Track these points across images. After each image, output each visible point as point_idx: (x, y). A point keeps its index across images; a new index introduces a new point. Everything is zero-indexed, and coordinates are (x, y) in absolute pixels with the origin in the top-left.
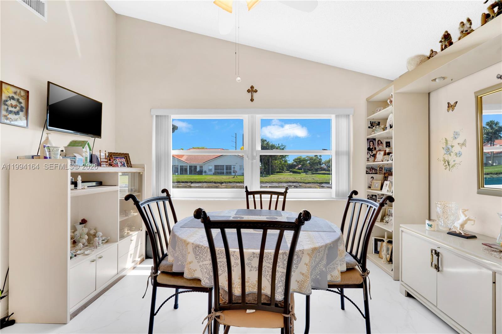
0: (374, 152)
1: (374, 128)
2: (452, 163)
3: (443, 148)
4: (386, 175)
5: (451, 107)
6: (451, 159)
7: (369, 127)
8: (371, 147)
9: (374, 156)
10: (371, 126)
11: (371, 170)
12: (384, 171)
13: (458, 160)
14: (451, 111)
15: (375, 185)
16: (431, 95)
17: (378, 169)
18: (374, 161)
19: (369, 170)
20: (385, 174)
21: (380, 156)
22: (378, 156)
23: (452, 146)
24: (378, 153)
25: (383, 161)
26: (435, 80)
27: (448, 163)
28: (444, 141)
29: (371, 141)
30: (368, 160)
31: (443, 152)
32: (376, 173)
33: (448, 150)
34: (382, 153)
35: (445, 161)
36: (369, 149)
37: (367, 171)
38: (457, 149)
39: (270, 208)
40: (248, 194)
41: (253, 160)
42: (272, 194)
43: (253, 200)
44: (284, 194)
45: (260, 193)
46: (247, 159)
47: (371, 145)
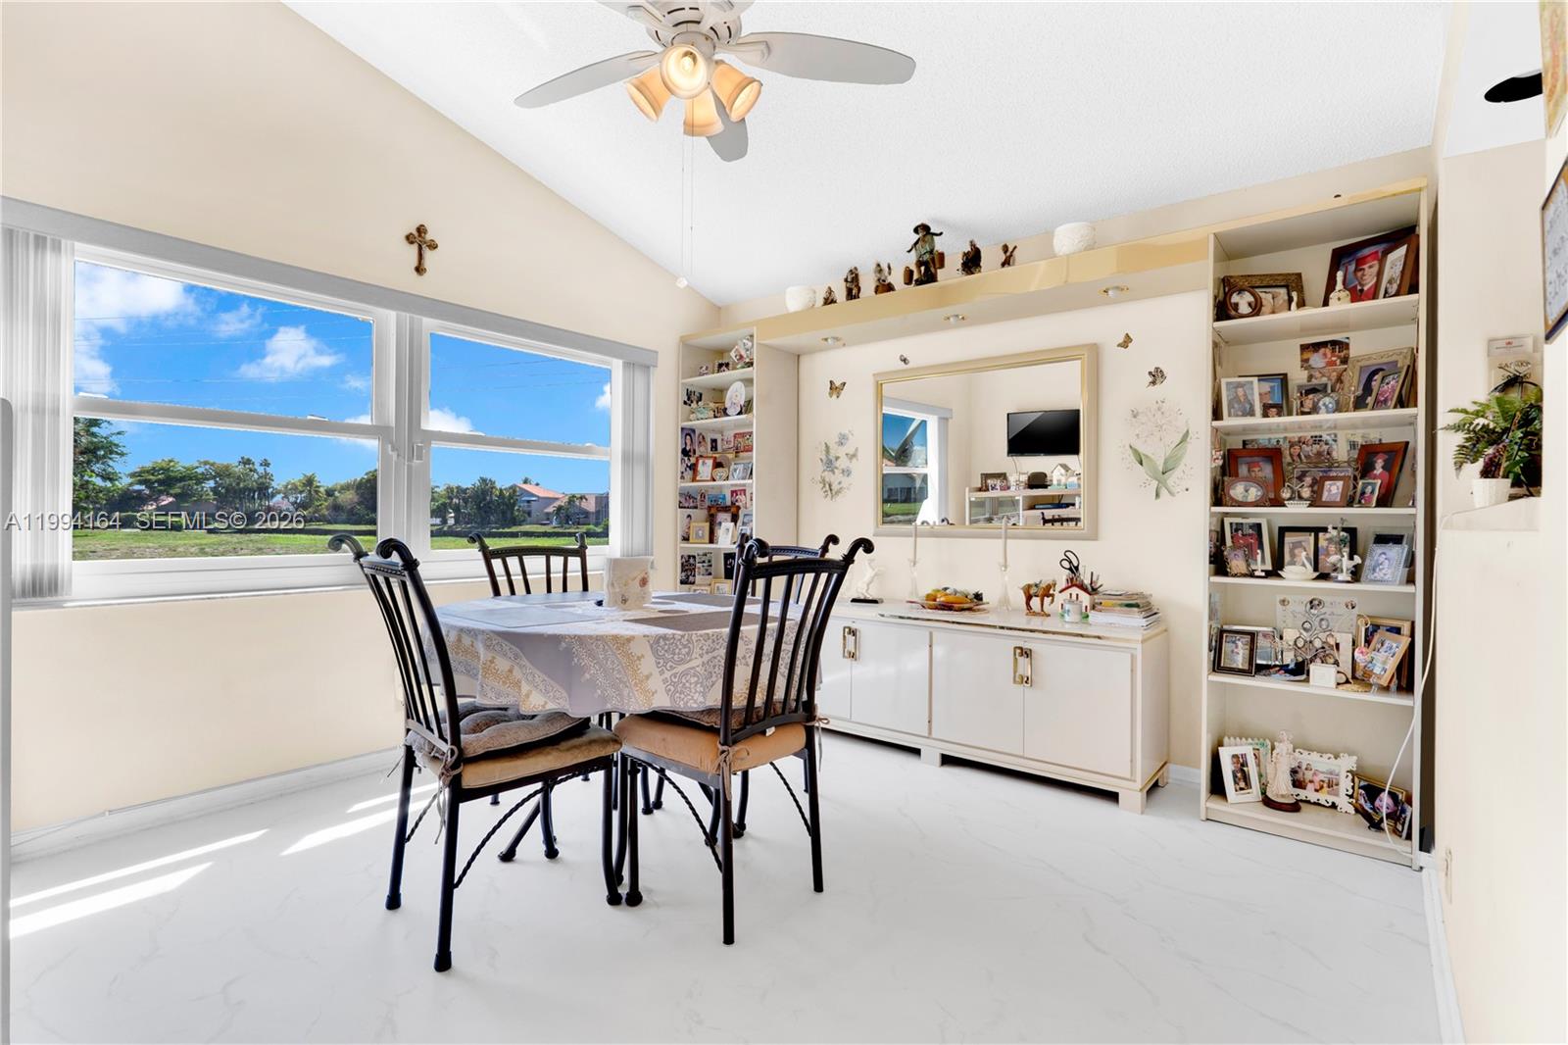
0: (693, 460)
1: (694, 405)
2: (835, 487)
3: (821, 460)
4: (713, 511)
5: (835, 389)
6: (835, 478)
7: (685, 403)
8: (688, 449)
9: (693, 468)
10: (689, 399)
11: (687, 500)
12: (707, 503)
13: (846, 481)
14: (834, 396)
15: (697, 534)
16: (801, 358)
17: (699, 498)
18: (694, 480)
19: (683, 500)
20: (709, 508)
21: (705, 468)
22: (700, 468)
23: (837, 458)
24: (701, 461)
25: (714, 480)
26: (826, 340)
27: (830, 485)
28: (824, 448)
29: (688, 433)
30: (682, 477)
31: (820, 467)
32: (696, 507)
33: (830, 464)
34: (710, 462)
35: (823, 481)
36: (685, 452)
37: (680, 502)
38: (843, 463)
39: (549, 590)
40: (488, 556)
41: (410, 459)
42: (548, 552)
43: (503, 573)
44: (580, 553)
45: (520, 552)
46: (394, 455)
47: (688, 442)
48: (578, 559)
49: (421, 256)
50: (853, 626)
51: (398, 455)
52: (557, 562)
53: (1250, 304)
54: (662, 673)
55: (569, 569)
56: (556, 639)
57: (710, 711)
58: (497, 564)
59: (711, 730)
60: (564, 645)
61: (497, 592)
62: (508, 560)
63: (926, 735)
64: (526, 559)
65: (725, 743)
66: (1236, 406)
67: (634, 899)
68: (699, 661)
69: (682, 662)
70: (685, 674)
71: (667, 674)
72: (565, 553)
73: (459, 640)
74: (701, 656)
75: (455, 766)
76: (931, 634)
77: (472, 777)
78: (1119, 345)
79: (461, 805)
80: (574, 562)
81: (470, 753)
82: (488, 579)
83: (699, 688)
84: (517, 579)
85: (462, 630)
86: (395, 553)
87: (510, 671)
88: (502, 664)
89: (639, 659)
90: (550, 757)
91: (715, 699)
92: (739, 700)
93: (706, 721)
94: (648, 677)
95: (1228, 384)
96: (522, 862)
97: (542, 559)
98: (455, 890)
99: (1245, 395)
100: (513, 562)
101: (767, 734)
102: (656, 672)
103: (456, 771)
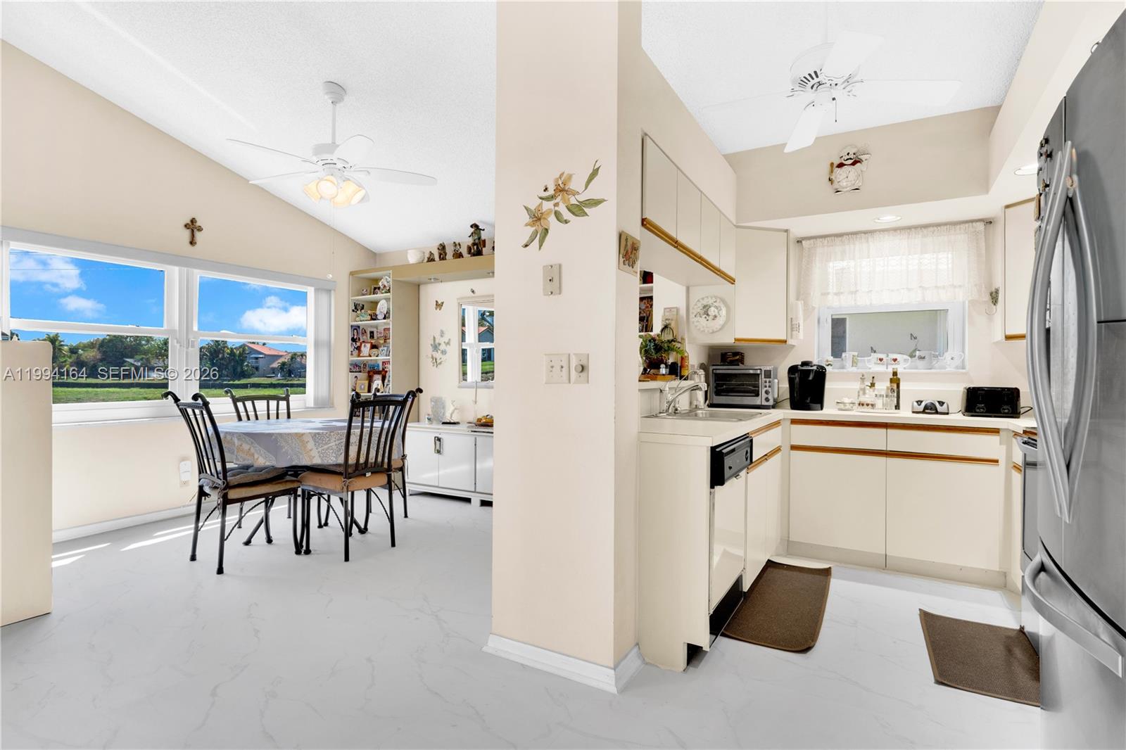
0: (358, 344)
1: (359, 312)
2: (438, 361)
3: (431, 345)
4: (371, 374)
5: (439, 305)
6: (438, 355)
7: (353, 311)
8: (355, 337)
9: (359, 349)
10: (356, 308)
11: (355, 367)
12: (368, 369)
13: (444, 357)
14: (438, 310)
15: (361, 387)
16: (421, 287)
17: (362, 366)
18: (359, 356)
19: (352, 368)
20: (369, 372)
21: (366, 349)
22: (363, 348)
23: (440, 344)
24: (363, 345)
25: (370, 356)
26: (431, 278)
27: (436, 359)
28: (432, 338)
29: (355, 328)
30: (352, 354)
31: (431, 348)
32: (360, 372)
33: (436, 347)
34: (368, 346)
35: (432, 358)
36: (353, 340)
37: (350, 369)
38: (442, 347)
39: (269, 418)
40: (235, 401)
41: (187, 348)
42: (268, 398)
43: (243, 409)
44: (287, 399)
45: (253, 399)
46: (178, 345)
47: (356, 334)
48: (285, 402)
49: (193, 235)
50: (440, 436)
51: (180, 346)
52: (273, 404)
54: (317, 449)
55: (280, 408)
56: (270, 435)
57: (339, 465)
58: (240, 405)
59: (340, 474)
60: (274, 437)
61: (240, 419)
62: (246, 402)
63: (473, 490)
64: (256, 402)
65: (346, 478)
67: (308, 552)
68: (334, 444)
69: (326, 444)
70: (328, 448)
71: (320, 449)
72: (278, 399)
73: (225, 437)
74: (335, 441)
75: (224, 489)
76: (476, 439)
77: (233, 494)
79: (228, 506)
80: (283, 404)
81: (231, 484)
82: (235, 414)
83: (334, 455)
84: (251, 414)
85: (227, 433)
86: (199, 399)
87: (249, 449)
88: (246, 447)
89: (307, 443)
90: (267, 487)
91: (341, 460)
92: (352, 460)
93: (338, 470)
94: (311, 450)
96: (255, 545)
97: (265, 402)
98: (225, 542)
100: (249, 404)
101: (367, 476)
102: (315, 448)
103: (225, 491)
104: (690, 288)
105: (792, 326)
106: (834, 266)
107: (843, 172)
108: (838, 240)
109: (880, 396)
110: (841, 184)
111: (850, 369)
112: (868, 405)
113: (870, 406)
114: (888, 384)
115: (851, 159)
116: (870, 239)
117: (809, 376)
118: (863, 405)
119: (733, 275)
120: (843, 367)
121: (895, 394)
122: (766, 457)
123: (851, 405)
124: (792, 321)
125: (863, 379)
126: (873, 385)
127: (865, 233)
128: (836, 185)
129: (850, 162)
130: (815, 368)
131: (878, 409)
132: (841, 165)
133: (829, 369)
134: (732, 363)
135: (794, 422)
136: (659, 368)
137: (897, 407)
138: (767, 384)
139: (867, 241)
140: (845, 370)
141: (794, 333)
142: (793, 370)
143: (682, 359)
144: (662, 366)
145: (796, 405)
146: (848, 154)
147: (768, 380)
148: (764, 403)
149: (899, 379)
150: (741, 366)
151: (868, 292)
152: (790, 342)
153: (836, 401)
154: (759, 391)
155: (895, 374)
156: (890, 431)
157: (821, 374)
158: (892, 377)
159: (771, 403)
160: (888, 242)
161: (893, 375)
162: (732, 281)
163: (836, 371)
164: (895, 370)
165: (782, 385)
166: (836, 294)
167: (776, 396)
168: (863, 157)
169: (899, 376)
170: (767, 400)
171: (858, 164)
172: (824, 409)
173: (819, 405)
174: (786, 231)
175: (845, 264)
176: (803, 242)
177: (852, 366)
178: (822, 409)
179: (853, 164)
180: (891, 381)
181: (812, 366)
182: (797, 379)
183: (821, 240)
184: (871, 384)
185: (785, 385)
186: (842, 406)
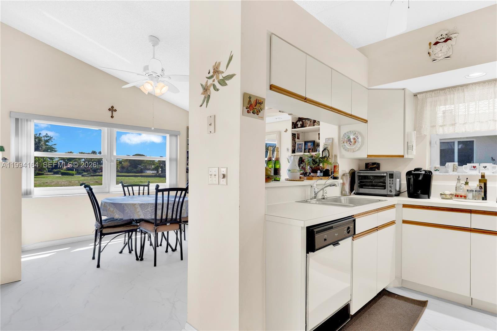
40: (123, 186)
41: (111, 162)
42: (139, 186)
43: (127, 190)
44: (148, 186)
45: (132, 186)
46: (107, 162)
49: (112, 114)
52: (142, 188)
53: (301, 124)
55: (145, 190)
56: (121, 204)
57: (152, 219)
58: (126, 188)
59: (153, 223)
60: (122, 205)
61: (125, 195)
62: (129, 187)
64: (134, 187)
65: (155, 226)
66: (299, 149)
67: (142, 259)
68: (150, 209)
69: (146, 209)
70: (147, 211)
71: (144, 212)
72: (144, 186)
73: (105, 204)
74: (150, 208)
75: (101, 229)
77: (105, 231)
78: (285, 131)
79: (103, 236)
80: (146, 188)
81: (104, 226)
82: (123, 192)
83: (149, 214)
84: (131, 192)
85: (105, 202)
87: (113, 210)
88: (112, 209)
89: (137, 208)
90: (121, 228)
91: (153, 217)
92: (159, 217)
93: (151, 221)
94: (138, 212)
95: (298, 144)
96: (124, 254)
98: (101, 253)
99: (301, 147)
100: (130, 188)
101: (167, 225)
102: (141, 211)
103: (101, 230)
104: (341, 127)
105: (408, 147)
106: (441, 109)
107: (438, 47)
108: (441, 92)
109: (471, 191)
110: (437, 55)
111: (451, 173)
112: (461, 196)
113: (463, 197)
114: (478, 183)
115: (443, 38)
116: (465, 90)
117: (419, 177)
118: (458, 196)
119: (366, 119)
120: (447, 172)
121: (483, 190)
122: (377, 228)
123: (451, 196)
124: (408, 144)
125: (459, 179)
126: (467, 183)
127: (462, 86)
128: (433, 57)
129: (444, 40)
130: (423, 172)
131: (469, 199)
132: (436, 43)
133: (434, 173)
134: (372, 169)
135: (405, 206)
136: (317, 173)
137: (485, 198)
138: (391, 182)
139: (464, 92)
140: (447, 174)
141: (410, 151)
142: (409, 173)
143: (335, 167)
144: (319, 171)
145: (412, 195)
146: (441, 35)
147: (391, 179)
148: (389, 193)
149: (486, 180)
150: (377, 171)
151: (464, 124)
152: (406, 156)
153: (440, 193)
154: (386, 185)
155: (483, 176)
156: (473, 215)
157: (428, 176)
158: (481, 178)
159: (394, 193)
160: (478, 91)
161: (482, 177)
162: (366, 121)
163: (441, 174)
164: (483, 174)
165: (402, 183)
166: (441, 126)
167: (398, 189)
168: (452, 36)
169: (486, 178)
170: (391, 191)
171: (449, 41)
172: (431, 197)
173: (427, 196)
174: (404, 89)
175: (448, 107)
176: (418, 95)
177: (453, 171)
178: (429, 198)
179: (446, 41)
180: (480, 181)
181: (420, 171)
182: (412, 179)
183: (430, 93)
184: (466, 182)
185: (404, 182)
186: (444, 196)
